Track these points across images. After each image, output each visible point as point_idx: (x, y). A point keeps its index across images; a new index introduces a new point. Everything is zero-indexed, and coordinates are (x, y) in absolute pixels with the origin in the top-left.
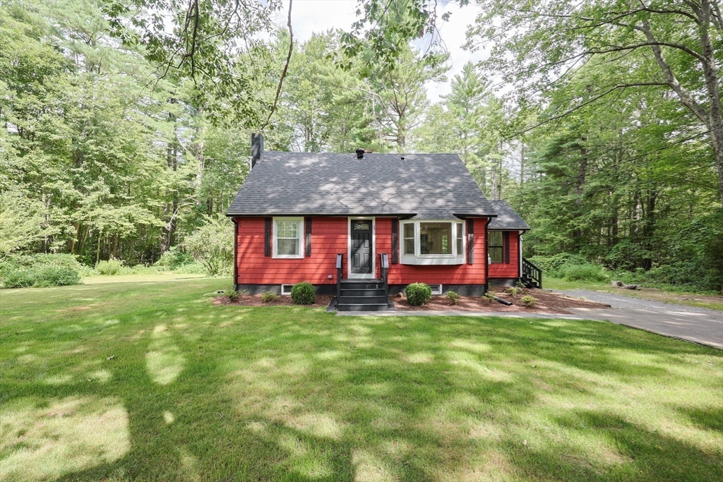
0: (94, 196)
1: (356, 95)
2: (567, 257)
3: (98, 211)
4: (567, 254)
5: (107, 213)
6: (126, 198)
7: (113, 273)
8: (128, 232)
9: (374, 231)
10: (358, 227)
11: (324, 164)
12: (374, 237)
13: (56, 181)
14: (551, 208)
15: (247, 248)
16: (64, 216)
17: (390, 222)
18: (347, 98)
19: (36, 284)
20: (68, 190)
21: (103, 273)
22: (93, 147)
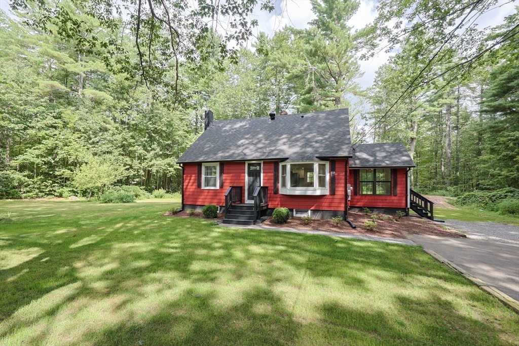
0: (152, 153)
1: (300, 71)
2: (511, 192)
3: (154, 161)
4: (512, 189)
5: (158, 162)
6: (169, 153)
7: (161, 197)
8: (171, 174)
9: (262, 171)
10: (252, 168)
11: (247, 126)
12: (262, 175)
13: (134, 146)
14: (497, 145)
15: (189, 182)
16: (139, 165)
17: (273, 164)
18: (293, 74)
19: (113, 201)
20: (140, 150)
21: (156, 197)
22: (150, 126)
